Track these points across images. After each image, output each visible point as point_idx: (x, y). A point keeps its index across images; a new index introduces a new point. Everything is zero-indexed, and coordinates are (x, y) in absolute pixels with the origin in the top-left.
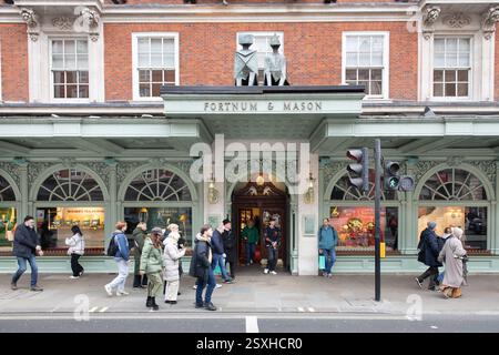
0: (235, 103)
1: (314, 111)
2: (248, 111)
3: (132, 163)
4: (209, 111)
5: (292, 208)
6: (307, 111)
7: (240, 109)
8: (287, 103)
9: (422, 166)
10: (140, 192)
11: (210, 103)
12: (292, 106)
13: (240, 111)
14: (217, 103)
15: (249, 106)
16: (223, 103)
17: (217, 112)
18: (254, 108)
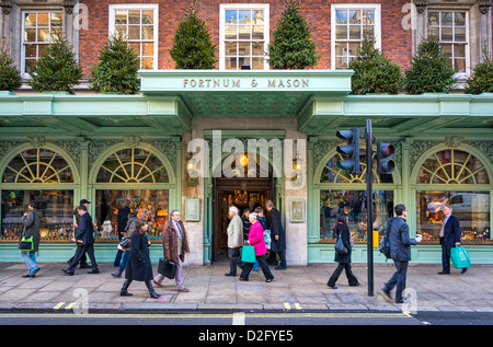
0: (216, 79)
1: (300, 89)
2: (231, 88)
3: (105, 141)
4: (189, 88)
5: (278, 191)
6: (293, 89)
7: (222, 85)
8: (272, 79)
9: (419, 146)
10: (114, 173)
11: (190, 79)
12: (277, 83)
13: (221, 88)
14: (197, 79)
15: (231, 82)
16: (203, 79)
17: (197, 89)
18: (237, 84)
